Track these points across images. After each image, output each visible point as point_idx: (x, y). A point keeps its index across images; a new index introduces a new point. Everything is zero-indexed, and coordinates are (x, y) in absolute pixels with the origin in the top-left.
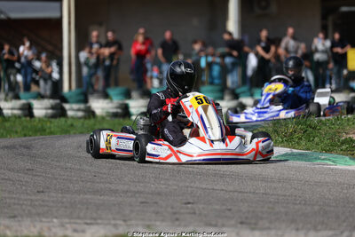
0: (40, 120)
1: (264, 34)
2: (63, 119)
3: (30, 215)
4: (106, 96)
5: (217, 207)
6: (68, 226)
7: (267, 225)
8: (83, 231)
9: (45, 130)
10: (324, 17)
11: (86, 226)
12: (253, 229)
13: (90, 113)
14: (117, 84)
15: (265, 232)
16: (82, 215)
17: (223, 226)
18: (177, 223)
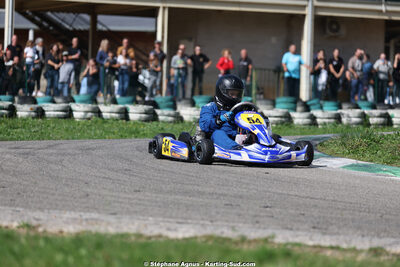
0: (135, 123)
1: (336, 53)
2: (155, 123)
3: (128, 212)
4: (193, 104)
5: (293, 212)
6: (162, 224)
7: (336, 230)
8: (176, 230)
9: (138, 133)
10: (387, 40)
11: (178, 225)
12: (324, 234)
13: (179, 119)
14: (201, 93)
15: (334, 237)
16: (174, 214)
17: (298, 229)
18: (257, 225)
